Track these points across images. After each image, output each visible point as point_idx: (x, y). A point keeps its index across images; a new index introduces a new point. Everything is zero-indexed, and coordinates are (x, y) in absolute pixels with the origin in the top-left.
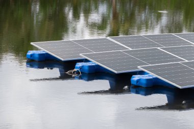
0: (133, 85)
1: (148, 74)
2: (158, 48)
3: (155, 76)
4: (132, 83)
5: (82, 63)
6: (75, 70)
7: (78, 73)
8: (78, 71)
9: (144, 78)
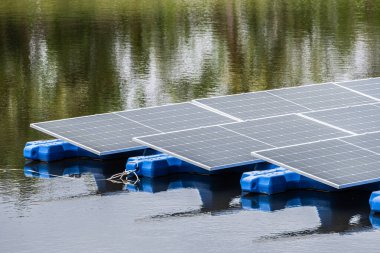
0: (245, 191)
1: (276, 166)
2: (299, 114)
3: (291, 170)
4: (243, 188)
5: (140, 157)
6: (127, 172)
7: (132, 177)
8: (131, 174)
9: (266, 176)
